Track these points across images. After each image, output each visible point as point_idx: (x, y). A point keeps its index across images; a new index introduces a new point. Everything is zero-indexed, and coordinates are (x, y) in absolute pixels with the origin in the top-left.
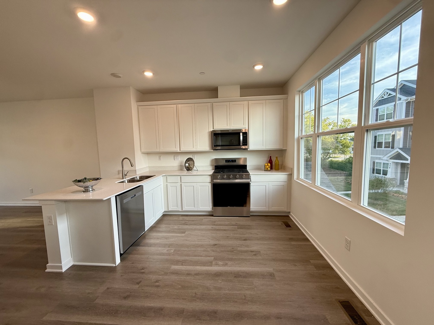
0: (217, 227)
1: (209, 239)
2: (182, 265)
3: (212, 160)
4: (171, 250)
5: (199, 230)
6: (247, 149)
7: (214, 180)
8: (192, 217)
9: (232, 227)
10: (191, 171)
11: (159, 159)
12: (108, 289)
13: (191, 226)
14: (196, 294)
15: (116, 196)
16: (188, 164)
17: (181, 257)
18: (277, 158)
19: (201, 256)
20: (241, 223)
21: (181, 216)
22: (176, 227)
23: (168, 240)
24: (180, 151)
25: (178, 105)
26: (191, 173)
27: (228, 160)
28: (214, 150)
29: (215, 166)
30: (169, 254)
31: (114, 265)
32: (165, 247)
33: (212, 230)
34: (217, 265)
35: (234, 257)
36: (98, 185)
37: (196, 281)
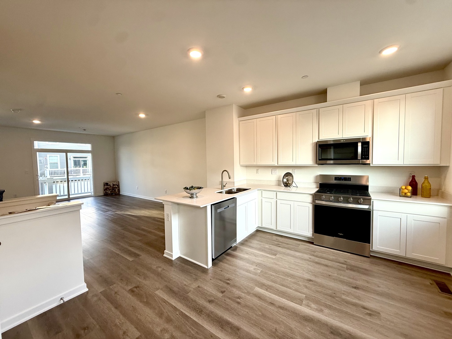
0: (317, 259)
1: (304, 271)
2: (267, 290)
3: (317, 177)
4: (258, 270)
5: (293, 256)
6: (369, 164)
7: (316, 201)
8: (287, 240)
9: (339, 264)
10: (289, 188)
11: (257, 172)
12: (199, 287)
13: (283, 249)
14: (276, 330)
15: (211, 205)
16: (287, 179)
17: (267, 281)
18: (426, 178)
19: (290, 288)
20: (353, 263)
21: (275, 235)
22: (267, 246)
23: (257, 258)
24: (278, 164)
25: (278, 117)
26: (289, 190)
27: (338, 178)
28: (318, 164)
29: (320, 184)
30: (255, 274)
31: (207, 267)
32: (252, 264)
33: (307, 260)
34: (308, 306)
35: (334, 306)
36: (200, 193)
37: (279, 316)
